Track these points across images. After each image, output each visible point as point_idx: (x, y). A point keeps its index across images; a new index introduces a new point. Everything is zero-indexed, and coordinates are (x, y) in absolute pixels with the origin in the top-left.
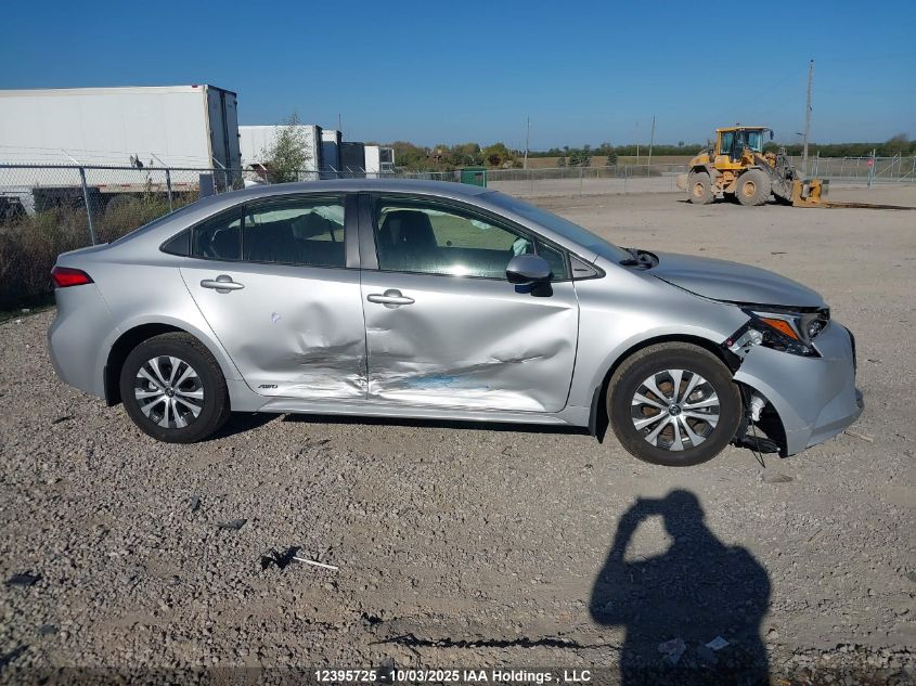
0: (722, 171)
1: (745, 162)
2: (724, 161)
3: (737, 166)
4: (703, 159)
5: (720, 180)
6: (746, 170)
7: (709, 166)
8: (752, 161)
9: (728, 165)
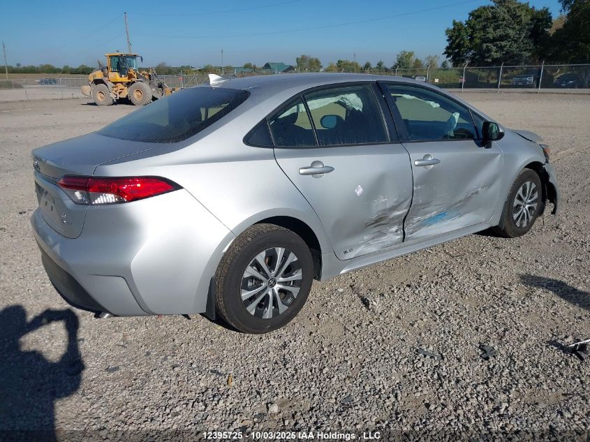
0: (115, 83)
1: (130, 76)
2: (115, 76)
3: (125, 79)
4: (98, 75)
5: (115, 89)
6: (134, 82)
7: (105, 79)
8: (135, 76)
9: (119, 79)
